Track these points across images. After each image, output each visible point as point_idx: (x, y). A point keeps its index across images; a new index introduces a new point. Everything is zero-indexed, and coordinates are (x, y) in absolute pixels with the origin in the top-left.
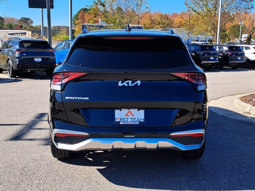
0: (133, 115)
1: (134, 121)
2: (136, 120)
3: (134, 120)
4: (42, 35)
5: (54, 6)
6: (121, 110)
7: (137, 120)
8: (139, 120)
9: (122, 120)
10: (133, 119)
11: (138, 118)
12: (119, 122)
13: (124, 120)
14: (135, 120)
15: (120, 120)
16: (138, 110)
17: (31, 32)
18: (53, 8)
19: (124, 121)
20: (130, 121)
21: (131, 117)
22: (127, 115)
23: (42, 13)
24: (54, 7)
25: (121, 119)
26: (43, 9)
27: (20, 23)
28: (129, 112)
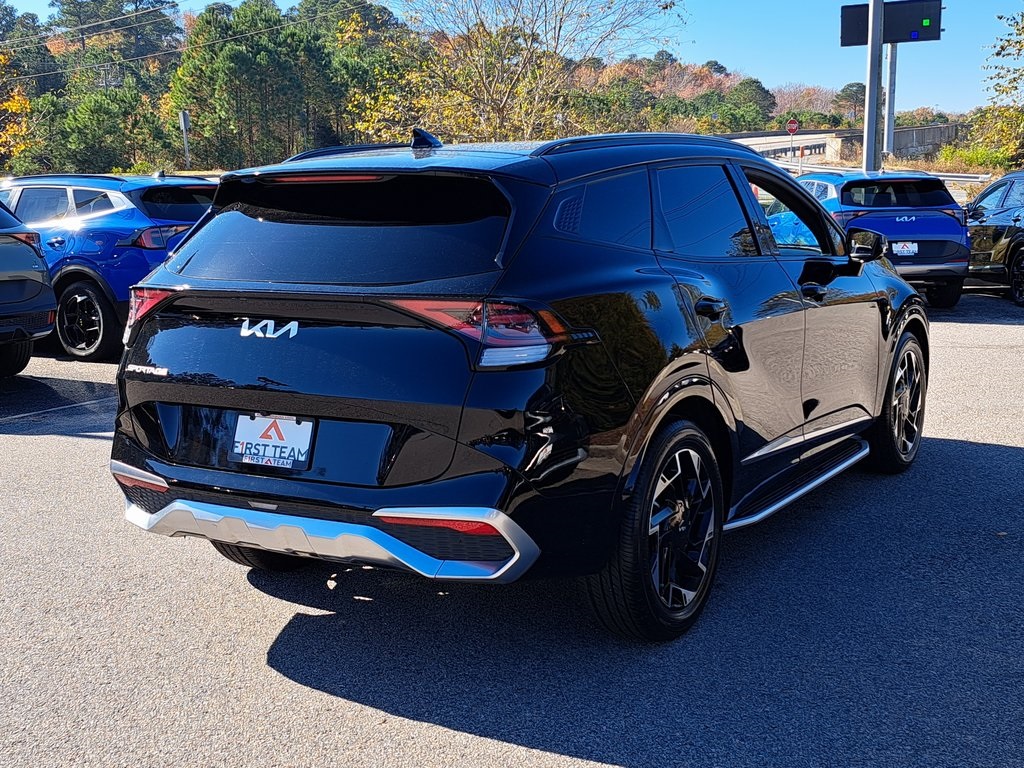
0: (281, 438)
1: (281, 457)
2: (286, 455)
3: (281, 452)
4: (885, 151)
5: (943, 30)
6: (253, 418)
7: (290, 456)
8: (294, 456)
9: (250, 449)
10: (278, 450)
11: (293, 449)
12: (242, 455)
13: (256, 452)
14: (283, 455)
15: (247, 448)
16: (298, 423)
17: (840, 140)
18: (938, 38)
19: (254, 454)
20: (269, 457)
21: (275, 440)
22: (265, 435)
23: (891, 63)
24: (942, 33)
25: (249, 446)
26: (899, 44)
27: (840, 106)
28: (274, 425)
